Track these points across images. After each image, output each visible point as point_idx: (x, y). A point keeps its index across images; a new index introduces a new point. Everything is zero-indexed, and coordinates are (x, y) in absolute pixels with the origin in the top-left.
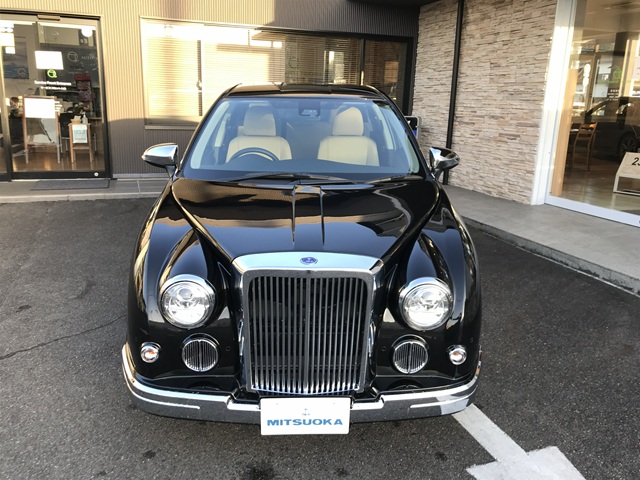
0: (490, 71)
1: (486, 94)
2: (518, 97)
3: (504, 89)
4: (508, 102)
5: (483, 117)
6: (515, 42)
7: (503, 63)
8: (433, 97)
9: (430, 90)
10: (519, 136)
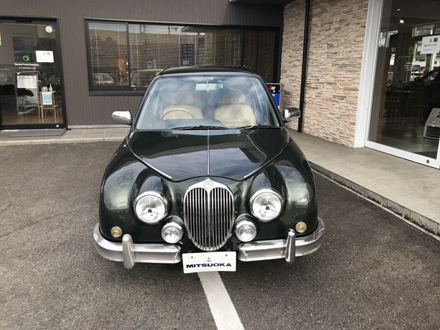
0: (327, 50)
1: (324, 67)
2: (345, 69)
3: (336, 63)
4: (339, 73)
5: (323, 83)
6: (342, 29)
7: (335, 44)
8: (292, 70)
9: (291, 65)
10: (345, 97)
